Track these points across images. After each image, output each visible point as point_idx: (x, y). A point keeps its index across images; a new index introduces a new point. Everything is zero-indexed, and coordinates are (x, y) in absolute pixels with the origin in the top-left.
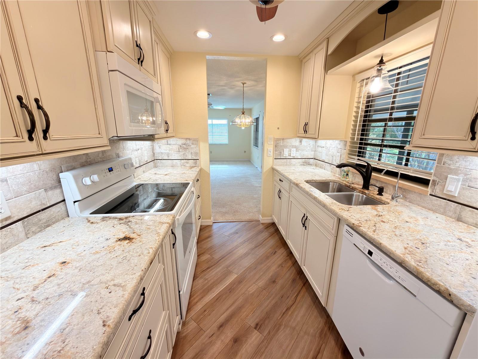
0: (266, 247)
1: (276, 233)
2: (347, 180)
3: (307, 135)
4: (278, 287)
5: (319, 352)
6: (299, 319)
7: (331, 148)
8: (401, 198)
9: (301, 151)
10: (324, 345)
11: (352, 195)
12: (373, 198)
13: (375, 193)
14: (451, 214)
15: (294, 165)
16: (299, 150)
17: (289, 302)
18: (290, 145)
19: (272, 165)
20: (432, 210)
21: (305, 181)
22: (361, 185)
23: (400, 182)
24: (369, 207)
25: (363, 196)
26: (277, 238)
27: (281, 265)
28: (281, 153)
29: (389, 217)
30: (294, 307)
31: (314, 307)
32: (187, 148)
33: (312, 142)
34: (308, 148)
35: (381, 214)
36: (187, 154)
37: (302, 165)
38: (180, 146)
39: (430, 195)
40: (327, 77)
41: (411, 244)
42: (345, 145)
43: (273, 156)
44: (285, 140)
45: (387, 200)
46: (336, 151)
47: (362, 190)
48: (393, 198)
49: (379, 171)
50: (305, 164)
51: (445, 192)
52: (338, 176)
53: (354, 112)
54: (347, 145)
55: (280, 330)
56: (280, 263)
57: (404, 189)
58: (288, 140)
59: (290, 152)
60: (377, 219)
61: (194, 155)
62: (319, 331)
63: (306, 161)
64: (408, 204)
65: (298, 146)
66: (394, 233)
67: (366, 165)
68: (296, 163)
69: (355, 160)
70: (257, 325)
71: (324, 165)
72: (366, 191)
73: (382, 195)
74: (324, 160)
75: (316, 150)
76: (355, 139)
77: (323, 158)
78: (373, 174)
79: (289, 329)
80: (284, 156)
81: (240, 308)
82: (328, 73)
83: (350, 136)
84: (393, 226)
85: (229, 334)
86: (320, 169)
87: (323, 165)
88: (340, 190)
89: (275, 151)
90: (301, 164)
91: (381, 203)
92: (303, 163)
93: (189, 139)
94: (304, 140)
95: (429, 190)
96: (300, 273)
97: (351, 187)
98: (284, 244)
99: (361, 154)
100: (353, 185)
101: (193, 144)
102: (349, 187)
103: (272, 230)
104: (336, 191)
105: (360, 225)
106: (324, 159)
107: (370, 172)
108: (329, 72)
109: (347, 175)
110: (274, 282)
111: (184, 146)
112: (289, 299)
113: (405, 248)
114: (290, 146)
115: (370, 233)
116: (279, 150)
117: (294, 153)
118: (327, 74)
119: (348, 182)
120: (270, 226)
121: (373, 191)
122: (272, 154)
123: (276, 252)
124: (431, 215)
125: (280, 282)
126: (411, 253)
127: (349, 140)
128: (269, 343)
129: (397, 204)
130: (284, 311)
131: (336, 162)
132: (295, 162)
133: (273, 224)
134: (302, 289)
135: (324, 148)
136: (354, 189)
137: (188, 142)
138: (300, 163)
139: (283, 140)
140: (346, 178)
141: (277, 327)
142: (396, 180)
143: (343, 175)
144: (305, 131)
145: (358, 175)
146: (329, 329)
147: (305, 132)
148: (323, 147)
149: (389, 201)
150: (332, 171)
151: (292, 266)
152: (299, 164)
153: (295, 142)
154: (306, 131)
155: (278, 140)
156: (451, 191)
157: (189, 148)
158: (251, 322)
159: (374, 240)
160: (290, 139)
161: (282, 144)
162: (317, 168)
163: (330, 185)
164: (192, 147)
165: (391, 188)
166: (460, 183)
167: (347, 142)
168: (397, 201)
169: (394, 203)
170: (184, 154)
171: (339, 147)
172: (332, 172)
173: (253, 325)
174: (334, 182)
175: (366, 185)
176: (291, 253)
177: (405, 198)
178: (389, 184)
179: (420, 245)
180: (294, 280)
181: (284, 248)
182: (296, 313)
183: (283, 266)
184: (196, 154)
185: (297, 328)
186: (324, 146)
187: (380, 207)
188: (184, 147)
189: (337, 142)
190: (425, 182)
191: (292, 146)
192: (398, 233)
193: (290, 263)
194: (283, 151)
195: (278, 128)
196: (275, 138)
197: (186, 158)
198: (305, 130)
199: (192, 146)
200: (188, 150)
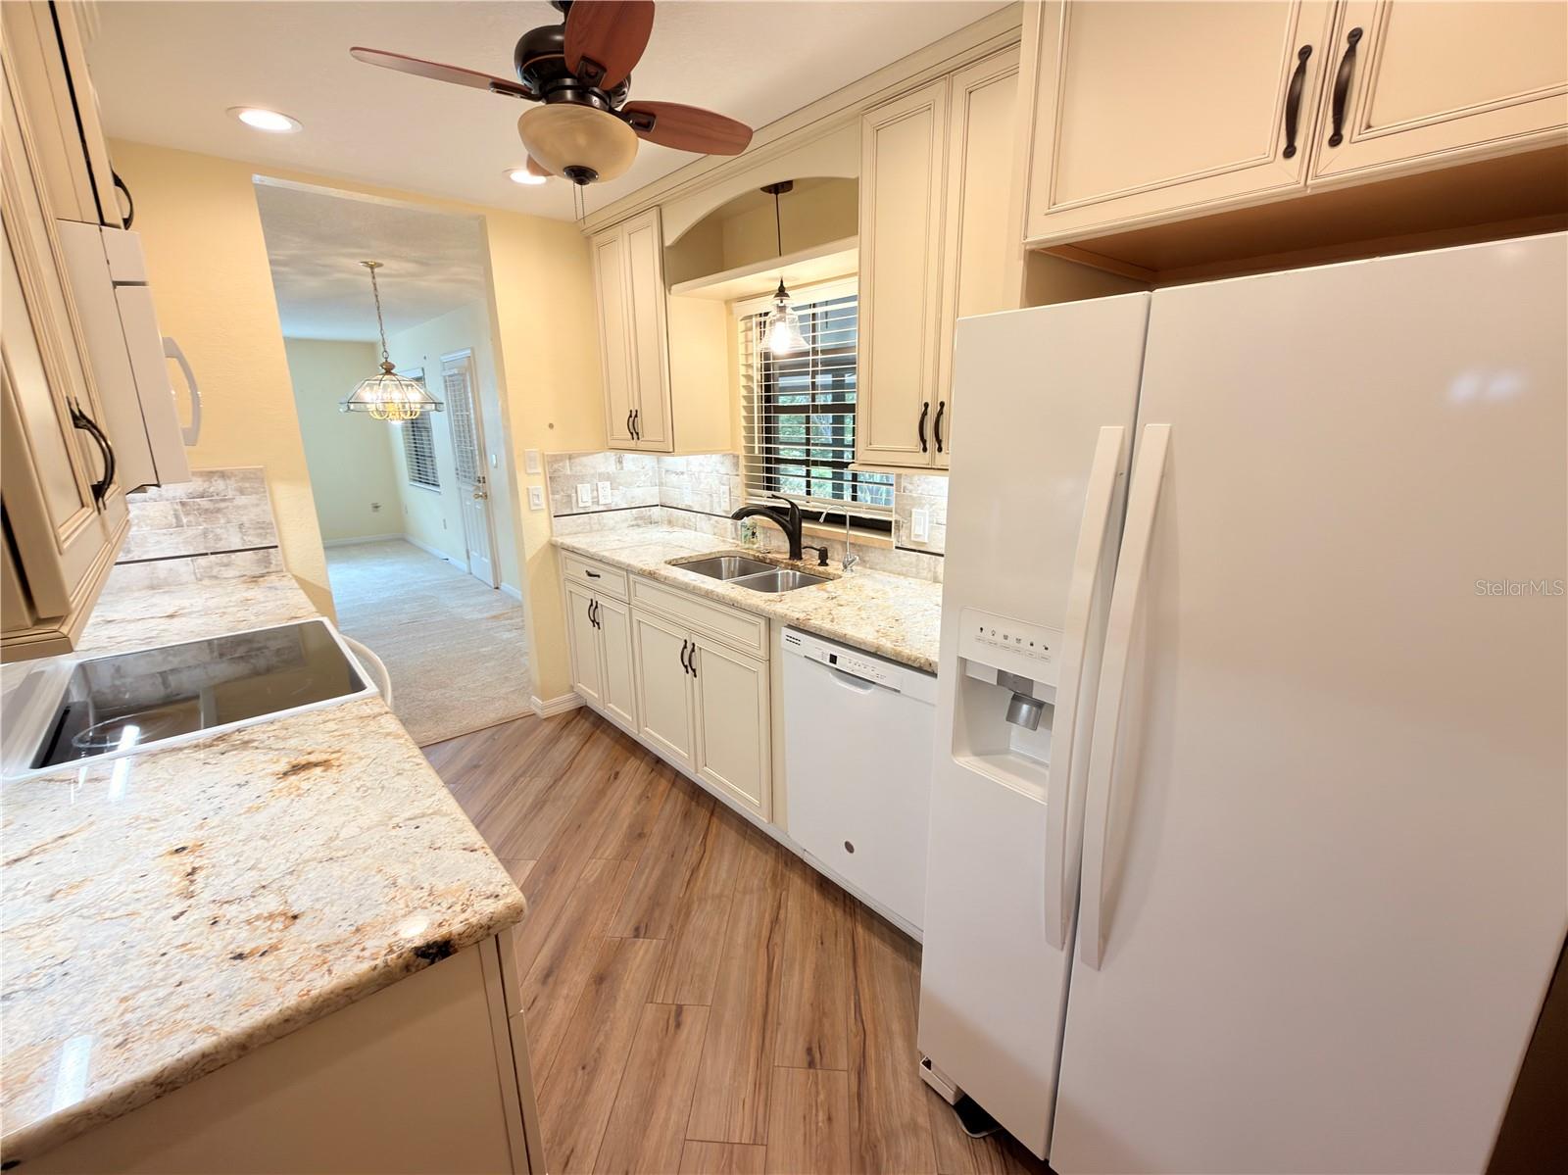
0: (588, 770)
1: (598, 732)
2: (755, 546)
3: (641, 445)
4: (654, 841)
5: (779, 907)
6: (723, 875)
7: (703, 475)
8: (858, 564)
9: (625, 489)
10: (784, 893)
11: (775, 576)
12: (812, 573)
13: (814, 563)
14: (925, 573)
15: (613, 529)
16: (620, 484)
17: (692, 857)
18: (592, 471)
19: (549, 534)
20: (903, 575)
21: (666, 562)
22: (785, 553)
23: (851, 532)
24: (812, 588)
25: (794, 574)
26: (606, 741)
27: (644, 796)
28: (569, 496)
29: (847, 597)
30: (705, 862)
31: (746, 842)
32: (218, 510)
33: (648, 460)
34: (643, 478)
35: (834, 595)
36: (219, 531)
37: (633, 526)
38: (183, 504)
39: (897, 548)
40: (672, 299)
41: (883, 624)
42: (736, 465)
43: (549, 509)
44: (577, 460)
45: (836, 572)
46: (717, 482)
47: (791, 562)
48: (845, 567)
49: (814, 517)
50: (640, 522)
51: (913, 539)
52: (732, 541)
53: (744, 386)
54: (740, 466)
55: (693, 913)
56: (638, 792)
57: (859, 546)
58: (584, 460)
59: (595, 492)
60: (831, 604)
61: (251, 532)
62: (769, 877)
63: (642, 514)
64: (869, 571)
65: (613, 473)
66: (858, 617)
67: (789, 506)
68: (616, 523)
69: (764, 499)
70: (637, 929)
71: (693, 520)
72: (799, 563)
73: (827, 565)
74: (690, 507)
75: (664, 481)
76: (757, 451)
77: (687, 502)
78: (803, 525)
79: (709, 902)
80: (581, 505)
81: (579, 922)
82: (672, 292)
83: (743, 443)
84: (856, 608)
85: (577, 978)
86: (684, 531)
87: (690, 520)
88: (744, 571)
89: (553, 494)
90: (632, 523)
91: (828, 578)
92: (636, 519)
93: (223, 475)
94: (629, 457)
95: (893, 539)
96: (697, 795)
97: (768, 561)
98: (632, 747)
99: (771, 484)
100: (770, 556)
101: (242, 492)
102: (763, 561)
103: (584, 726)
104: (736, 574)
105: (808, 617)
106: (691, 504)
107: (797, 520)
108: (673, 287)
109: (754, 534)
110: (641, 835)
111: (204, 503)
112: (689, 852)
113: (878, 631)
114: (593, 475)
115: (827, 626)
116: (562, 490)
117: (607, 497)
118: (670, 293)
119: (760, 552)
120: (573, 719)
121: (811, 559)
122: (543, 500)
123: (617, 774)
124: (903, 581)
125: (656, 830)
126: (885, 635)
127: (742, 453)
128: (678, 944)
129: (853, 574)
130: (687, 879)
131: (720, 506)
132: (613, 519)
133: (583, 712)
134: (710, 821)
135: (685, 476)
136: (774, 563)
137: (219, 485)
138: (627, 520)
139: (570, 459)
140: (753, 543)
141: (685, 911)
142: (845, 532)
143: (745, 537)
144: (635, 433)
145: (776, 533)
146: (786, 865)
147: (635, 435)
148: (682, 473)
149: (840, 573)
150: (716, 530)
151: (671, 789)
152: (626, 525)
153: (605, 462)
154: (637, 434)
155: (556, 459)
156: (919, 536)
157: (227, 507)
158: (620, 928)
159: (834, 634)
160: (590, 457)
161: (569, 472)
162: (676, 529)
163: (721, 564)
164: (236, 502)
165: (839, 547)
166: (927, 517)
167: (738, 457)
168: (852, 570)
169: (847, 575)
170: (205, 534)
171: (723, 470)
172: (715, 534)
173: (628, 932)
174: (730, 555)
175: (796, 552)
176: (659, 761)
177: (863, 562)
178: (835, 540)
179: (894, 623)
180: (687, 815)
181: (636, 758)
182: (714, 870)
183: (650, 795)
184: (262, 528)
185: (726, 893)
186: (685, 470)
187: (829, 585)
188: (204, 508)
189: (715, 458)
190: (883, 527)
191: (600, 474)
192: (864, 615)
193: (663, 784)
194: (574, 491)
195: (551, 426)
196: (546, 453)
197: (218, 546)
198: (632, 431)
199: (242, 500)
200: (220, 516)
